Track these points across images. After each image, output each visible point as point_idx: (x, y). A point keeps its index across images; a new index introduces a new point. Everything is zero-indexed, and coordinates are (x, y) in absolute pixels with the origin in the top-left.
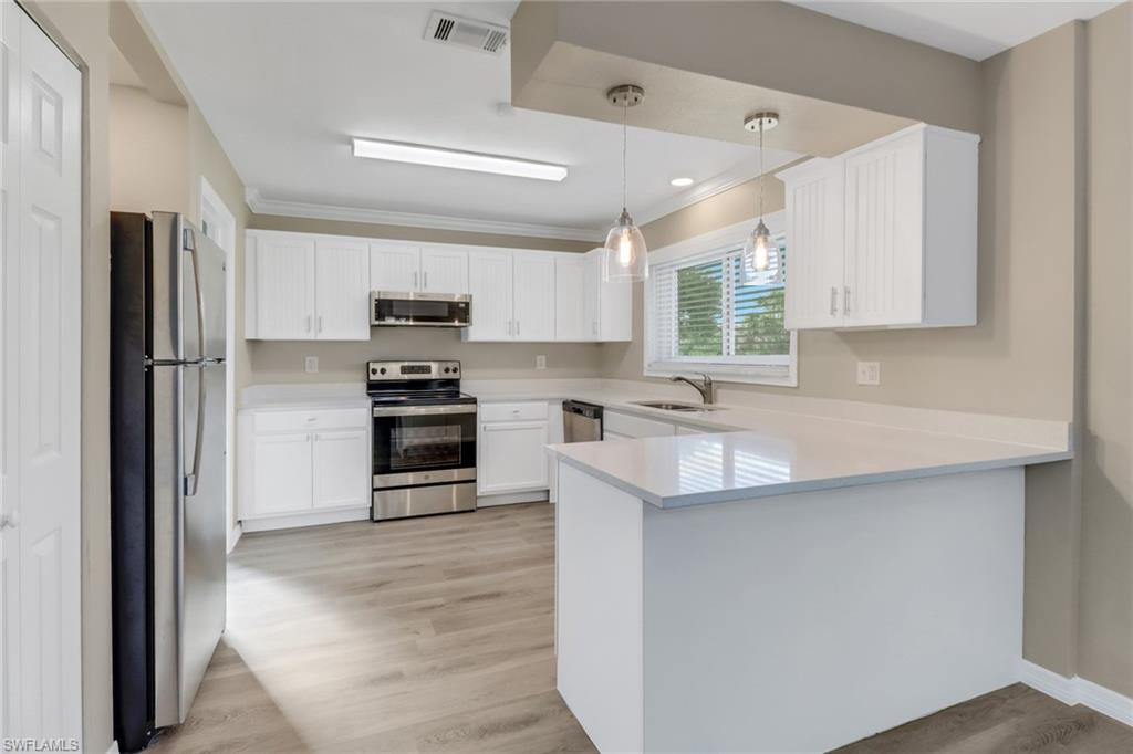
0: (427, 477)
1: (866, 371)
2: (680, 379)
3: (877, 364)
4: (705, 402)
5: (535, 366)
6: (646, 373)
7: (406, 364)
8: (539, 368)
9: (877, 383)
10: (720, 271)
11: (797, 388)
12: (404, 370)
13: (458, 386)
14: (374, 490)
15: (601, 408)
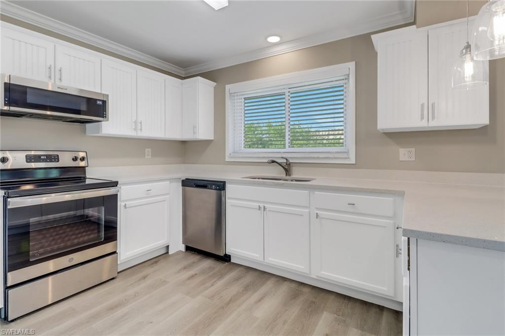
0: (71, 260)
1: (405, 154)
2: (273, 162)
3: (413, 150)
4: (286, 175)
5: (145, 156)
6: (227, 159)
7: (33, 153)
8: (146, 157)
9: (414, 159)
10: (284, 98)
11: (355, 164)
12: (29, 159)
13: (85, 173)
14: (7, 288)
15: (224, 183)
